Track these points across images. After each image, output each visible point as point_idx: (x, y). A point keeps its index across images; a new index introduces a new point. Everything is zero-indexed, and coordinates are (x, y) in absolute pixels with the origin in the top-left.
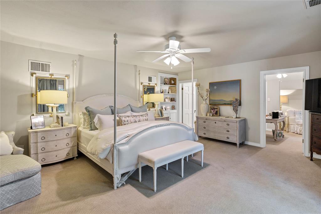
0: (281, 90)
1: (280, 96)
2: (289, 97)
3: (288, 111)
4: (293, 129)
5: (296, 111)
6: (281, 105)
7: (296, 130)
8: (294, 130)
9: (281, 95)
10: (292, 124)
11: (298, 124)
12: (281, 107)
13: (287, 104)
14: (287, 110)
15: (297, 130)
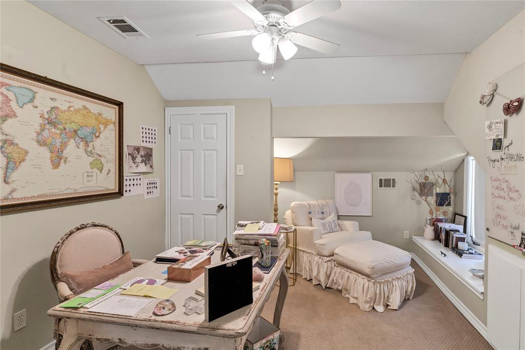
0: (275, 139)
1: (272, 159)
2: (296, 163)
3: (293, 207)
4: (308, 269)
5: (314, 206)
6: (275, 186)
7: (315, 273)
8: (311, 270)
9: (275, 156)
10: (304, 251)
11: (320, 255)
12: (276, 194)
13: (290, 182)
14: (293, 204)
15: (318, 274)
